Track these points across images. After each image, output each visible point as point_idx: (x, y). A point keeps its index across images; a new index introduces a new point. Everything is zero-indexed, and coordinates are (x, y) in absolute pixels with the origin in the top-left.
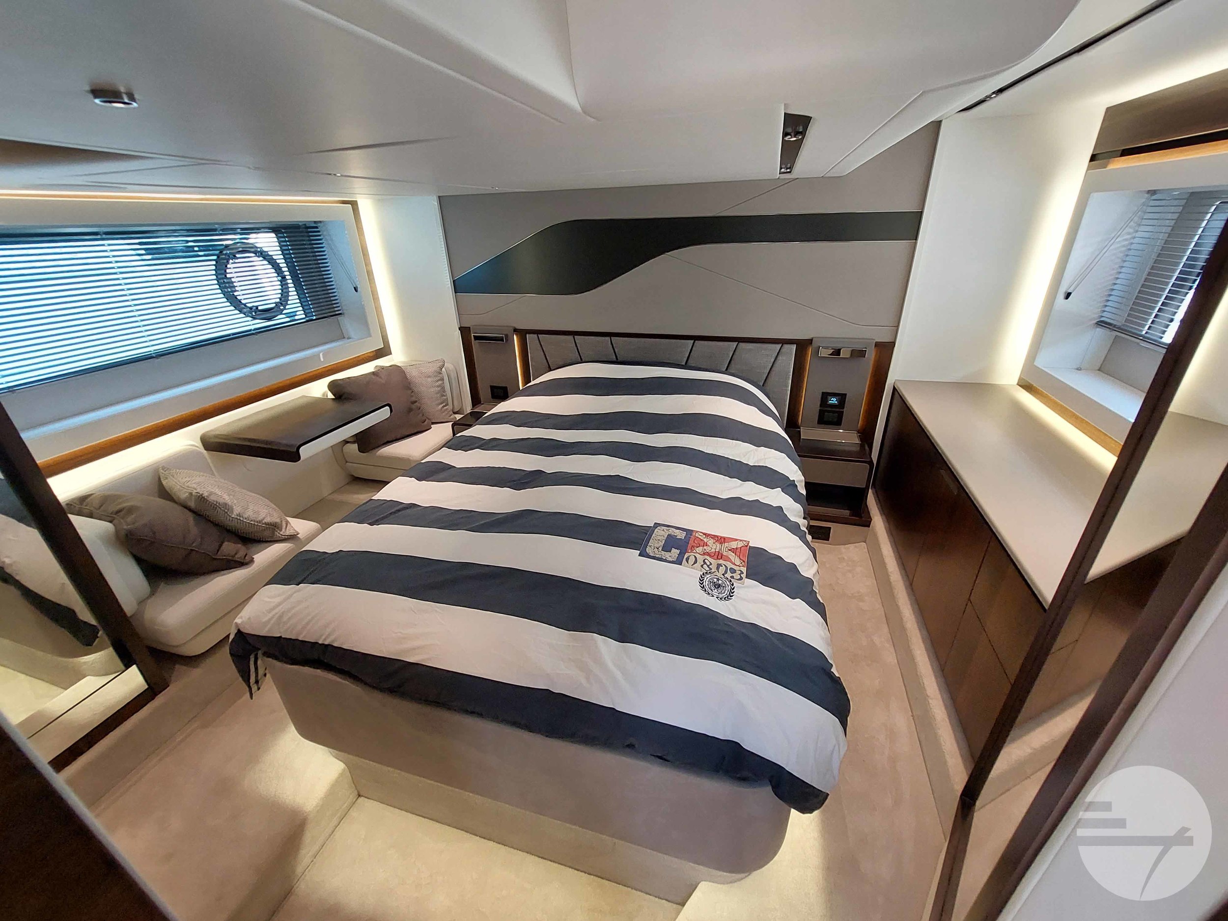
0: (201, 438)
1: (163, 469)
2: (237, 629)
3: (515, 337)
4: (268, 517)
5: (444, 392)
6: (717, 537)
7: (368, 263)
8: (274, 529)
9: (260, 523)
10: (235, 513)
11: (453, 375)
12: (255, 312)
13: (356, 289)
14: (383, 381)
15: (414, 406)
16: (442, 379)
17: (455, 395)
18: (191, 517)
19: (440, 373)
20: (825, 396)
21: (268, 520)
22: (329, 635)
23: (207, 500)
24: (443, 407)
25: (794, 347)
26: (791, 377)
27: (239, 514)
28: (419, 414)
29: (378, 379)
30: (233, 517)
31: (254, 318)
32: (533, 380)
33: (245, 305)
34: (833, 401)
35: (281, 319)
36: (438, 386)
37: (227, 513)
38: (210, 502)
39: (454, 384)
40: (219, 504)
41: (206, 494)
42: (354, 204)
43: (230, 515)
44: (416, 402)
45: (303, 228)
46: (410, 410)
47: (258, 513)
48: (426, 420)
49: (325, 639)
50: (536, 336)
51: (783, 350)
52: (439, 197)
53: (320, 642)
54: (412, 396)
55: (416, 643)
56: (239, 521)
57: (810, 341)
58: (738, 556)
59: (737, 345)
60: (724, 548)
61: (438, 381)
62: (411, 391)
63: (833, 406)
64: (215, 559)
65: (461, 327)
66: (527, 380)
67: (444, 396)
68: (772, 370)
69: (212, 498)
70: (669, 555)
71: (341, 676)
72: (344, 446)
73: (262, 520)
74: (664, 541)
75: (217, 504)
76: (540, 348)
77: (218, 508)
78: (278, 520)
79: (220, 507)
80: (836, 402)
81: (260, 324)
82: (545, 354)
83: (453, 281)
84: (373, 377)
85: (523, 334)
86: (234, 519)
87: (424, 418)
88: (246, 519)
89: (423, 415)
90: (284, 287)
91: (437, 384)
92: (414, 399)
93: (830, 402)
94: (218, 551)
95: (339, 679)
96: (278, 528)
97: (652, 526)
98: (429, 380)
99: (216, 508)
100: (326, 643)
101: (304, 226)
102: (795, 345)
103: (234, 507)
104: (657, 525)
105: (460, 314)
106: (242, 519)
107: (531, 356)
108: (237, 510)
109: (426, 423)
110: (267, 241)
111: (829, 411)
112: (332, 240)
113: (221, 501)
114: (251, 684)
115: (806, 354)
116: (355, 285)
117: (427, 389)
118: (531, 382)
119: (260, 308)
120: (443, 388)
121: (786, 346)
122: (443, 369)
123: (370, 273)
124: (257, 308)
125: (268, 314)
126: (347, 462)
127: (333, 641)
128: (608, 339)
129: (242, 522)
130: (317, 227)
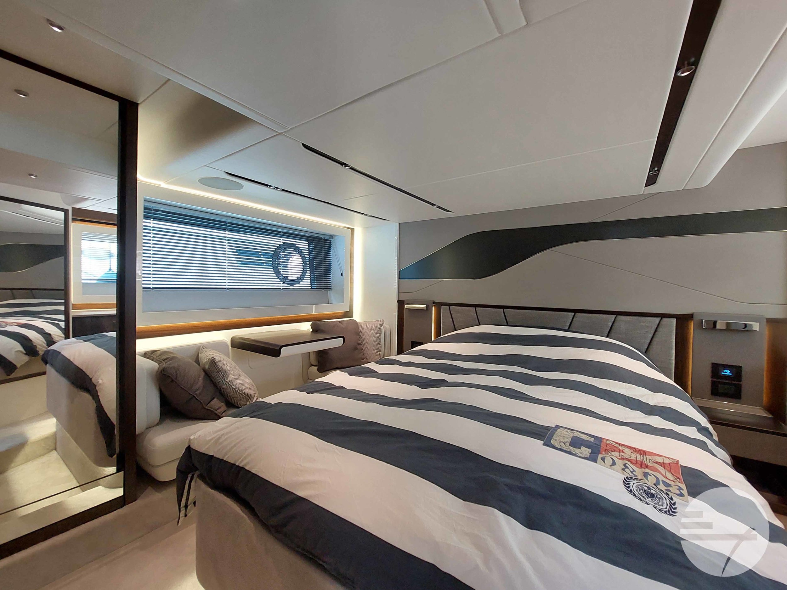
0: (231, 339)
1: (203, 347)
2: (189, 445)
3: (433, 308)
4: (248, 389)
5: (380, 342)
6: (635, 449)
7: (352, 262)
8: (248, 399)
9: (241, 391)
10: (229, 379)
11: (388, 333)
12: (285, 280)
13: (342, 275)
14: (344, 327)
15: (358, 347)
16: (380, 333)
17: (386, 347)
18: (203, 374)
19: (380, 329)
20: (716, 368)
21: (247, 391)
22: (245, 458)
23: (216, 364)
24: (377, 352)
25: (674, 320)
26: (674, 347)
27: (231, 381)
28: (361, 353)
29: (341, 324)
30: (226, 382)
31: (284, 283)
32: (442, 335)
33: (282, 275)
34: (726, 372)
35: (297, 286)
36: (377, 337)
37: (224, 377)
38: (217, 366)
39: (388, 340)
40: (222, 369)
41: (216, 360)
42: (352, 230)
43: (225, 379)
44: (361, 345)
45: (324, 240)
46: (356, 349)
47: (242, 384)
48: (364, 359)
49: (241, 462)
50: (448, 307)
51: (662, 322)
52: (399, 223)
53: (237, 464)
54: (359, 340)
55: (310, 478)
56: (229, 385)
57: (691, 316)
58: (668, 470)
59: (615, 318)
60: (647, 460)
61: (377, 333)
62: (359, 337)
63: (726, 377)
64: (205, 409)
65: (399, 301)
66: (438, 334)
67: (380, 344)
68: (653, 340)
69: (219, 364)
70: (579, 451)
71: (243, 508)
72: (310, 367)
73: (243, 390)
74: (571, 439)
75: (221, 369)
76: (450, 316)
77: (220, 372)
78: (252, 393)
79: (222, 371)
80: (731, 374)
81: (286, 286)
82: (453, 320)
83: (399, 272)
84: (339, 323)
85: (439, 305)
86: (226, 383)
87: (363, 357)
88: (234, 386)
89: (363, 355)
90: (305, 270)
91: (377, 335)
92: (360, 342)
93: (723, 373)
94: (208, 403)
95: (240, 512)
96: (250, 399)
97: (554, 426)
98: (372, 331)
99: (219, 372)
100: (241, 465)
101: (324, 239)
102: (675, 319)
103: (230, 376)
104: (558, 427)
105: (399, 292)
106: (231, 384)
107: (443, 321)
108: (231, 378)
109: (364, 360)
110: (303, 245)
111: (724, 384)
112: (336, 248)
113: (224, 368)
114: (181, 507)
115: (688, 329)
116: (342, 272)
117: (369, 338)
118: (441, 336)
119: (288, 278)
120: (380, 339)
121: (665, 320)
122: (382, 327)
123: (352, 268)
124: (287, 278)
125: (292, 282)
126: (309, 379)
127: (246, 465)
128: (502, 310)
129: (230, 387)
130: (330, 241)
